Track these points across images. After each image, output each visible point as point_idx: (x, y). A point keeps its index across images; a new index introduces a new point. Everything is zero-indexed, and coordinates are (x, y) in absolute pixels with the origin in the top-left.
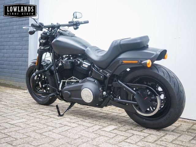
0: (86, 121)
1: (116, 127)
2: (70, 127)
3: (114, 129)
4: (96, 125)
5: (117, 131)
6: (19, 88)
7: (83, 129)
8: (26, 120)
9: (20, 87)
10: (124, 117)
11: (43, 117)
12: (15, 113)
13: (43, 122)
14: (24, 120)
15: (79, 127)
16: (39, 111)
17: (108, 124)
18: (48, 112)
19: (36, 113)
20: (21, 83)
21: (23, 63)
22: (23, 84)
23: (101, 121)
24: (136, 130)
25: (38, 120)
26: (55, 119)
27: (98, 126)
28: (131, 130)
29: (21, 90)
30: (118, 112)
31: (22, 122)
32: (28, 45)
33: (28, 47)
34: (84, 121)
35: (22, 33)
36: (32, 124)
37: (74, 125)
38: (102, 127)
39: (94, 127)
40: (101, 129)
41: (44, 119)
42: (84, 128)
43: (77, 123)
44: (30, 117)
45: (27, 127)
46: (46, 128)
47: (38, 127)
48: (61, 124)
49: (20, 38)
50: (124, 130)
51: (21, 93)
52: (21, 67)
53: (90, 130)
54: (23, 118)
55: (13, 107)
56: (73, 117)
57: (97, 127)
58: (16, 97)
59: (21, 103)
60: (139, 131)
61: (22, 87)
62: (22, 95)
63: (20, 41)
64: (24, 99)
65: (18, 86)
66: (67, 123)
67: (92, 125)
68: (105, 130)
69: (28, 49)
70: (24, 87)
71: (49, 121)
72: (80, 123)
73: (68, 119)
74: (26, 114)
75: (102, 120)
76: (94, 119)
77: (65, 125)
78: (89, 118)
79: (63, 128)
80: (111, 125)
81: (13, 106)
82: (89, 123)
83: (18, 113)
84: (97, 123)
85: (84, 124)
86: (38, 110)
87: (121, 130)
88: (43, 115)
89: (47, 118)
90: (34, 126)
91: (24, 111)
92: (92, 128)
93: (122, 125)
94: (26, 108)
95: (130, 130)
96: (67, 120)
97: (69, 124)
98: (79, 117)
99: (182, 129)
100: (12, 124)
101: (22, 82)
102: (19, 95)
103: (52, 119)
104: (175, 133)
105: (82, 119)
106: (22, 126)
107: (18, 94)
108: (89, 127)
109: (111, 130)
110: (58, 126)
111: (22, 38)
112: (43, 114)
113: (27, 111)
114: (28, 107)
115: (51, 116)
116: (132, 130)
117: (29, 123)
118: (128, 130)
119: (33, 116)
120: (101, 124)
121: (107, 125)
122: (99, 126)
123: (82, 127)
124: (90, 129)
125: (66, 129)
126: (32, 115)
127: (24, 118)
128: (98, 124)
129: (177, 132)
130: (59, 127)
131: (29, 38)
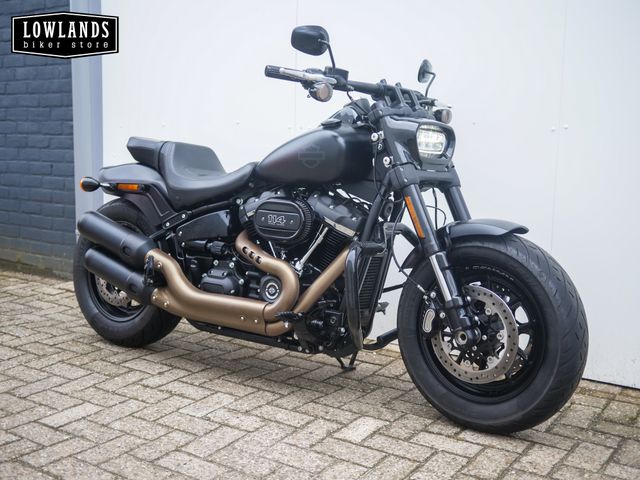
0: (283, 402)
1: (380, 424)
2: (237, 432)
3: (375, 432)
4: (316, 417)
5: (384, 438)
6: (47, 273)
7: (279, 437)
8: (96, 409)
9: (51, 270)
10: (397, 378)
11: (146, 394)
12: (55, 379)
13: (150, 412)
14: (90, 409)
15: (266, 428)
16: (131, 370)
17: (351, 411)
18: (160, 373)
19: (121, 378)
20: (53, 257)
21: (58, 192)
22: (61, 262)
23: (330, 400)
24: (440, 434)
25: (133, 405)
26: (186, 401)
27: (322, 421)
28: (427, 434)
29: (53, 281)
30: (377, 362)
31: (84, 418)
32: (72, 134)
33: (72, 139)
34: (277, 406)
35: (47, 93)
36: (117, 425)
37: (250, 422)
38: (335, 426)
39: (312, 427)
40: (336, 435)
41: (152, 401)
42: (283, 435)
43: (257, 412)
44: (106, 396)
45: (106, 437)
46: (165, 439)
47: (138, 434)
48: (209, 419)
49: (41, 109)
50: (404, 434)
51: (55, 292)
52: (49, 204)
53: (302, 439)
54: (84, 401)
55: (44, 355)
56: (241, 391)
57: (320, 429)
58: (43, 313)
59: (65, 338)
60: (449, 437)
61: (57, 269)
62: (61, 302)
63: (40, 118)
64: (70, 318)
65: (41, 266)
66: (227, 415)
67: (306, 420)
68: (347, 438)
69: (71, 147)
70: (62, 271)
71: (169, 410)
72: (268, 411)
73: (227, 400)
74: (92, 382)
75: (330, 397)
76: (307, 395)
77: (222, 425)
78: (291, 389)
79: (218, 434)
80: (362, 414)
81: (41, 353)
82: (295, 410)
83: (64, 381)
84: (319, 410)
85: (281, 415)
86: (127, 365)
87: (396, 435)
88: (144, 386)
89: (161, 396)
90: (124, 433)
91: (82, 372)
92: (306, 431)
93: (397, 415)
94: (86, 360)
95: (422, 435)
96: (225, 403)
97: (234, 422)
98: (259, 389)
99: (575, 422)
100: (56, 429)
101: (56, 256)
102: (51, 302)
103: (176, 402)
104: (557, 439)
105: (270, 396)
106: (87, 433)
107: (47, 298)
108: (296, 429)
109: (366, 434)
110: (200, 427)
111: (48, 109)
112: (144, 382)
113: (93, 372)
114: (93, 356)
115: (170, 387)
116: (427, 431)
117: (108, 420)
118: (416, 432)
119: (114, 393)
120: (333, 415)
121: (349, 415)
122: (329, 424)
123: (275, 432)
124: (301, 435)
125: (228, 440)
126: (109, 386)
127: (87, 398)
128: (322, 414)
129: (561, 432)
130: (206, 434)
131: (72, 110)
